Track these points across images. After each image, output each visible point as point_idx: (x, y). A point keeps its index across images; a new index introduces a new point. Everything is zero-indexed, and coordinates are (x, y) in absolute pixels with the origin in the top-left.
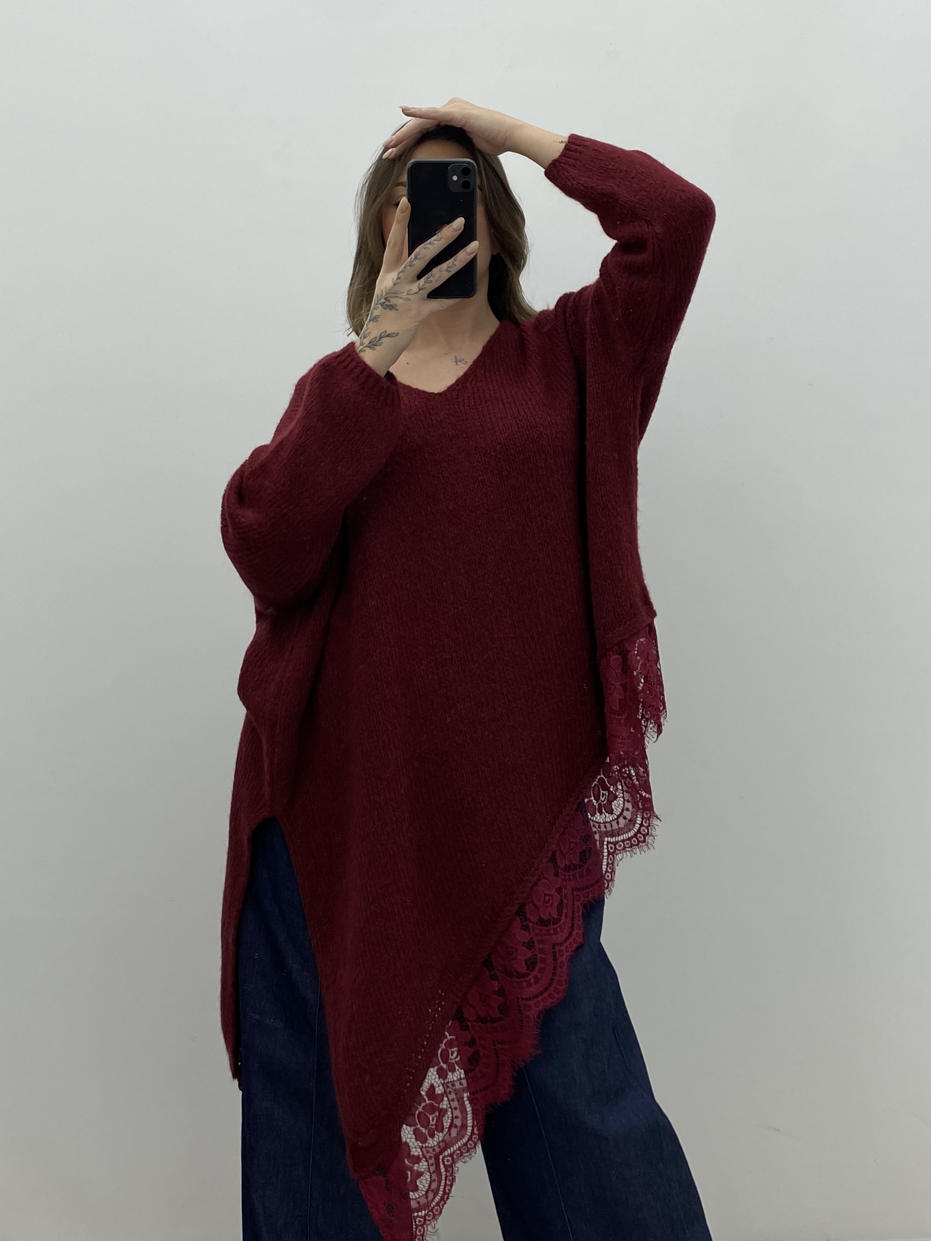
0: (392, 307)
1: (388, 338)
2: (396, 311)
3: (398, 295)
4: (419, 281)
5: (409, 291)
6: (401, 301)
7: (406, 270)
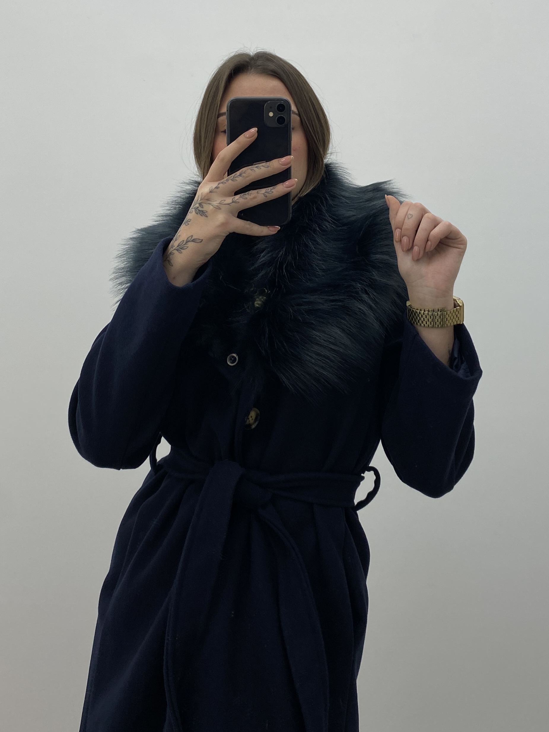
0: (202, 213)
1: (191, 242)
2: (206, 217)
3: (210, 202)
4: (235, 196)
5: (221, 201)
6: (211, 207)
7: (226, 182)
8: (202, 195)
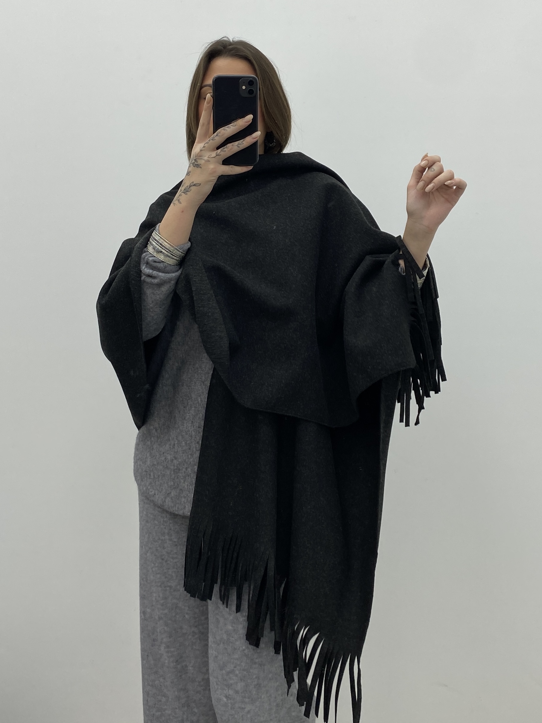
0: (199, 166)
2: (201, 169)
4: (217, 151)
7: (210, 142)
8: (195, 155)
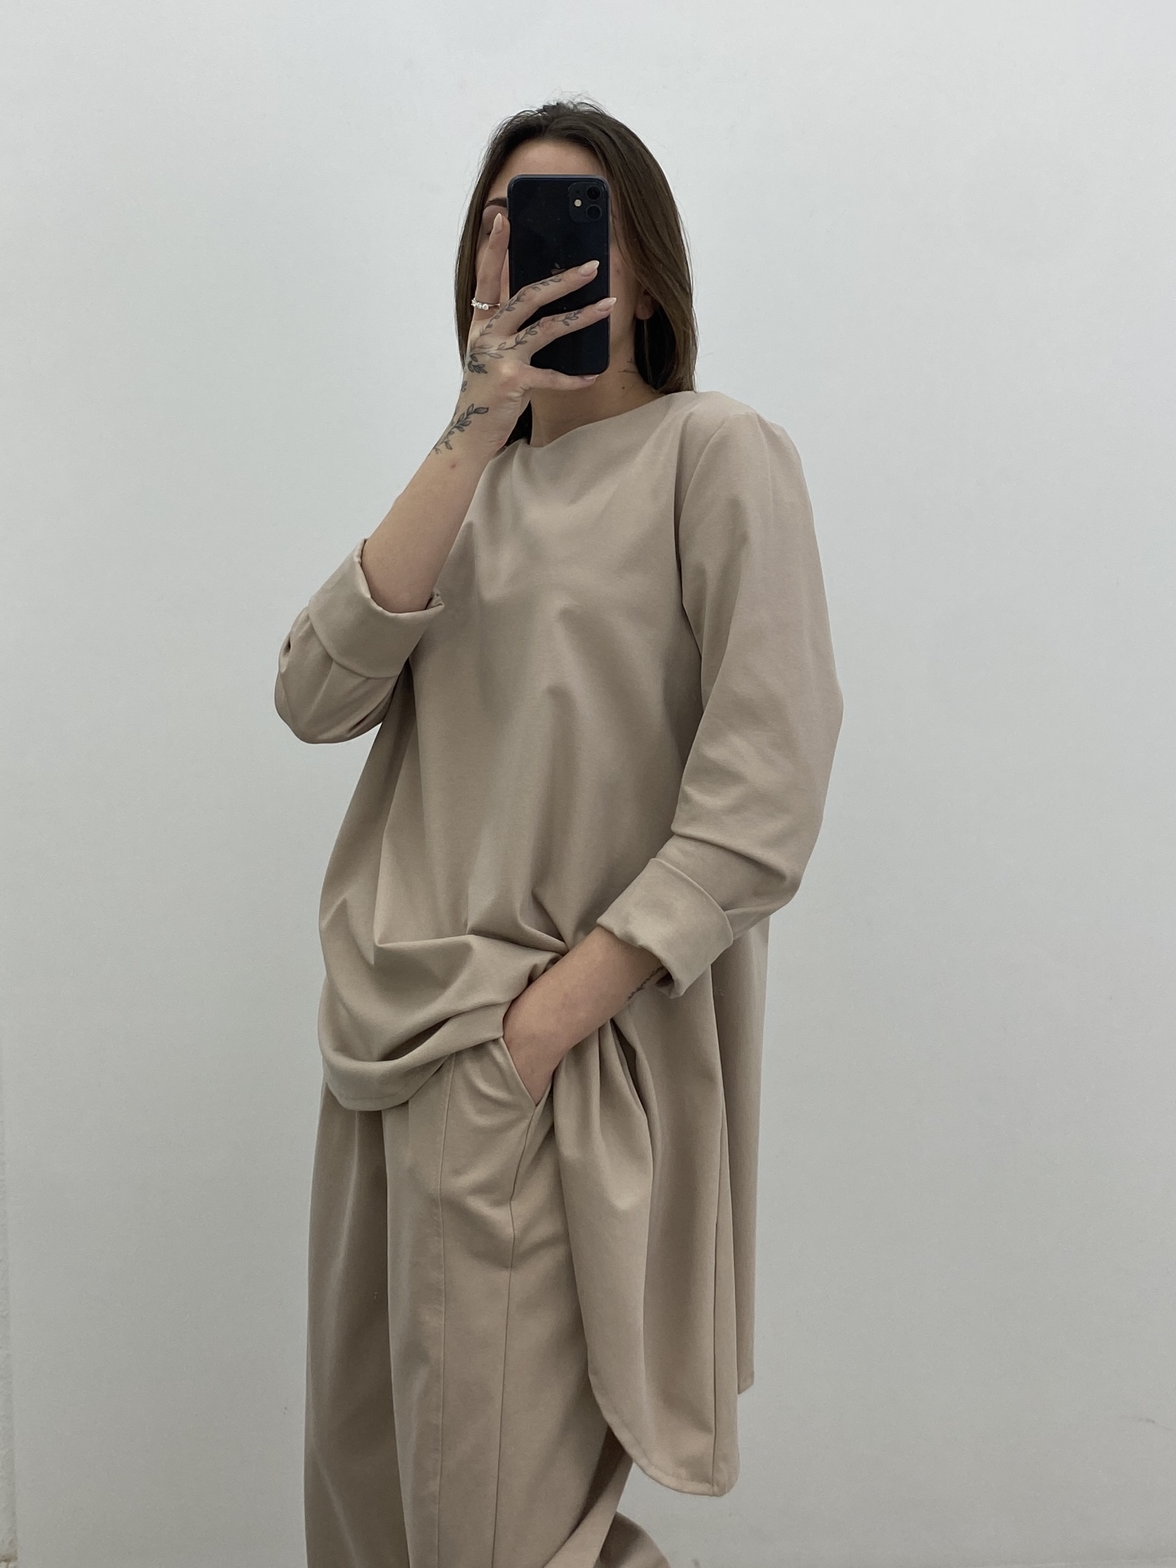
1: (476, 415)
5: (500, 346)
8: (472, 343)
